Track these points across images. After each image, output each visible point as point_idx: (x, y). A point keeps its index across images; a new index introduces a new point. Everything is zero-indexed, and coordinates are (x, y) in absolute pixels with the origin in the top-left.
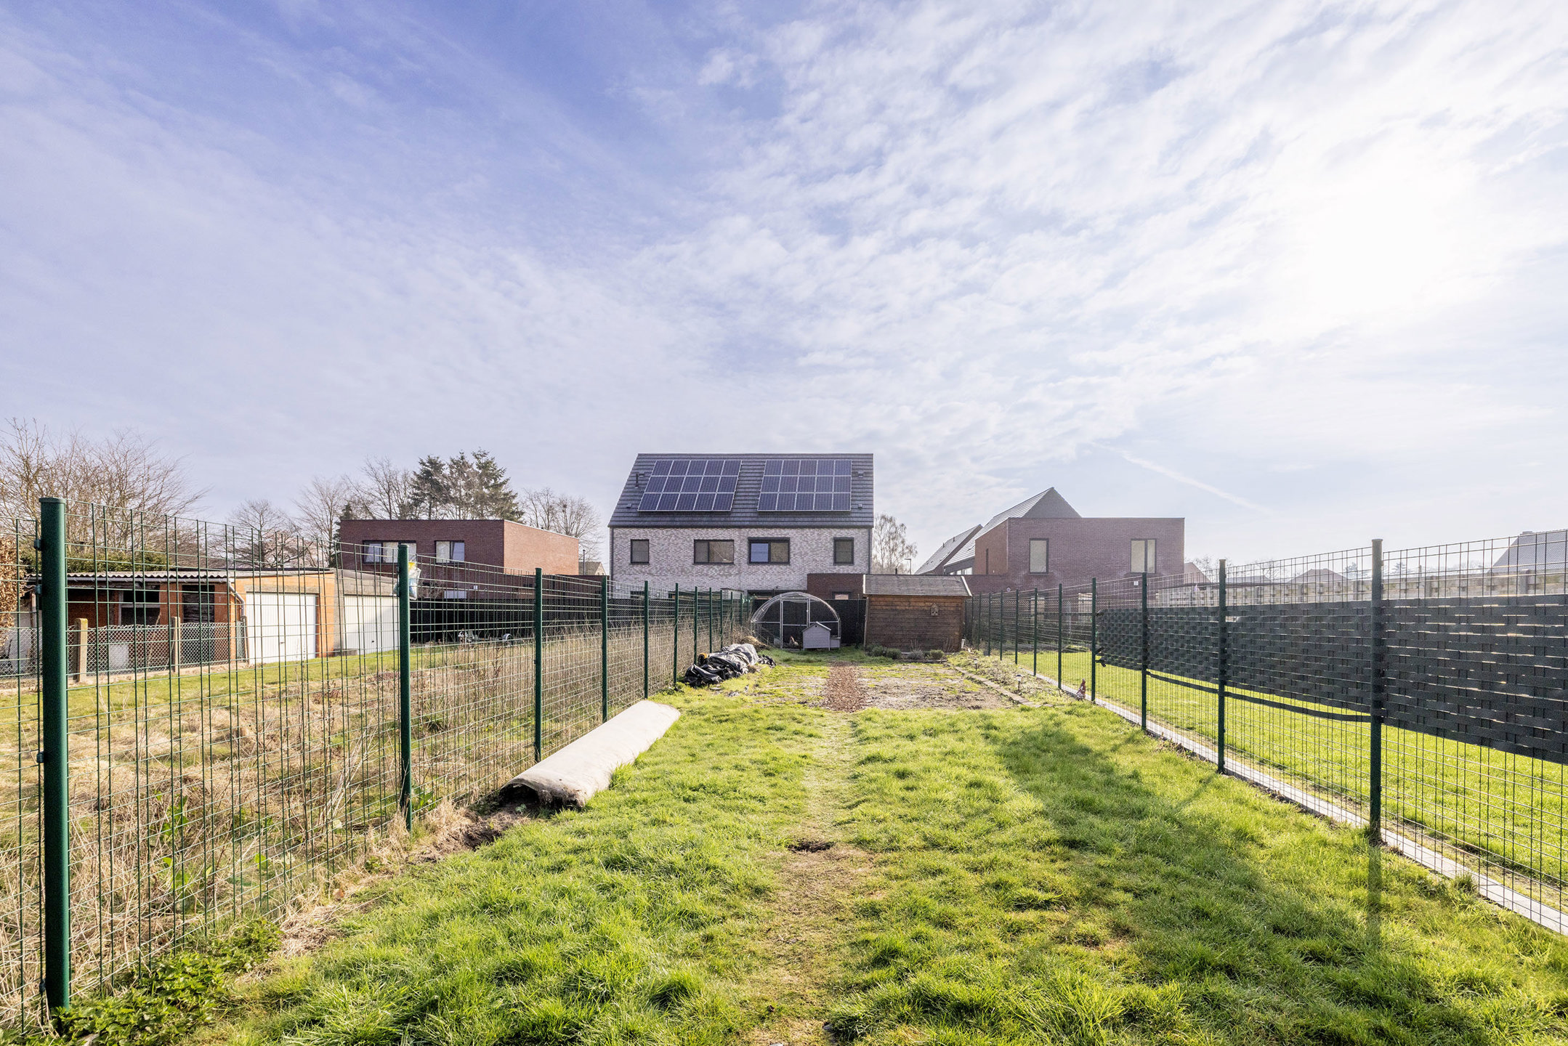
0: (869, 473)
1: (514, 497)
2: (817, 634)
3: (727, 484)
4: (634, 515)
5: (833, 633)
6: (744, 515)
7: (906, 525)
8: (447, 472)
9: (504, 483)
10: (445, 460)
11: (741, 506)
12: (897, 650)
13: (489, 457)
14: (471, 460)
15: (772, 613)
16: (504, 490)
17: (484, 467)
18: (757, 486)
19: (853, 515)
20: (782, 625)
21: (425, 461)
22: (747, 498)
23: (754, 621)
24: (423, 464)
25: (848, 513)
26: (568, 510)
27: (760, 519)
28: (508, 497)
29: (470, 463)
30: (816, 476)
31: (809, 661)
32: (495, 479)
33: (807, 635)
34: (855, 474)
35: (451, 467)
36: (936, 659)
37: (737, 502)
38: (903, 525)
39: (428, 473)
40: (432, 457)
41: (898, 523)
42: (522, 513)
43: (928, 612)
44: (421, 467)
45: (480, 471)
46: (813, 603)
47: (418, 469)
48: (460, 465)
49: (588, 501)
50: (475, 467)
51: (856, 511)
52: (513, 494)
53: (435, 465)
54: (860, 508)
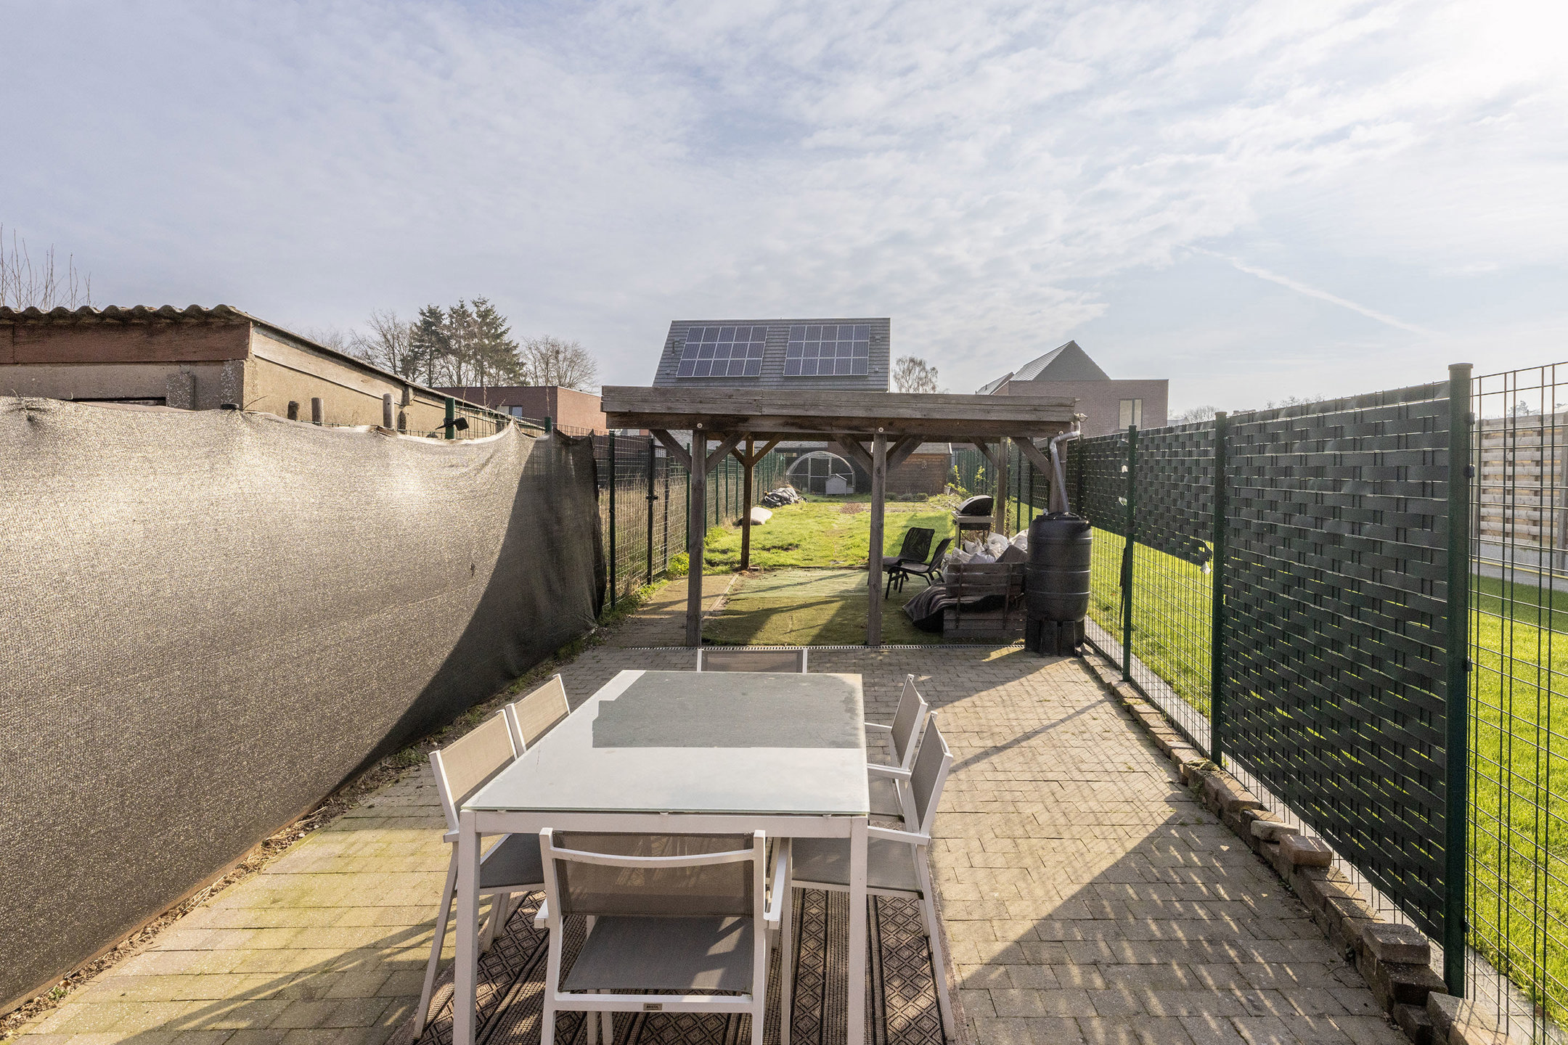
0: (886, 338)
1: (515, 347)
2: (836, 483)
3: (755, 351)
4: (674, 381)
5: (849, 483)
6: (771, 380)
7: (937, 368)
8: (446, 321)
9: (504, 332)
10: (445, 310)
11: (769, 371)
12: (893, 494)
13: (489, 305)
14: (471, 309)
15: (802, 467)
16: (506, 339)
17: (484, 315)
18: (782, 352)
19: (870, 379)
20: (810, 476)
21: (425, 311)
22: (773, 363)
23: (788, 474)
24: (423, 314)
25: (866, 377)
26: (561, 357)
27: (786, 383)
28: (509, 349)
29: (470, 312)
30: (837, 341)
31: (830, 501)
32: (496, 329)
33: (828, 484)
34: (873, 339)
35: (451, 316)
36: (922, 499)
37: (765, 368)
38: (934, 369)
39: (430, 324)
40: (432, 306)
41: (928, 368)
42: (523, 364)
43: (919, 466)
44: (421, 318)
45: (479, 320)
46: (834, 460)
47: (418, 319)
48: (460, 314)
49: (582, 346)
50: (474, 316)
51: (873, 375)
52: (514, 344)
53: (434, 314)
54: (876, 372)
